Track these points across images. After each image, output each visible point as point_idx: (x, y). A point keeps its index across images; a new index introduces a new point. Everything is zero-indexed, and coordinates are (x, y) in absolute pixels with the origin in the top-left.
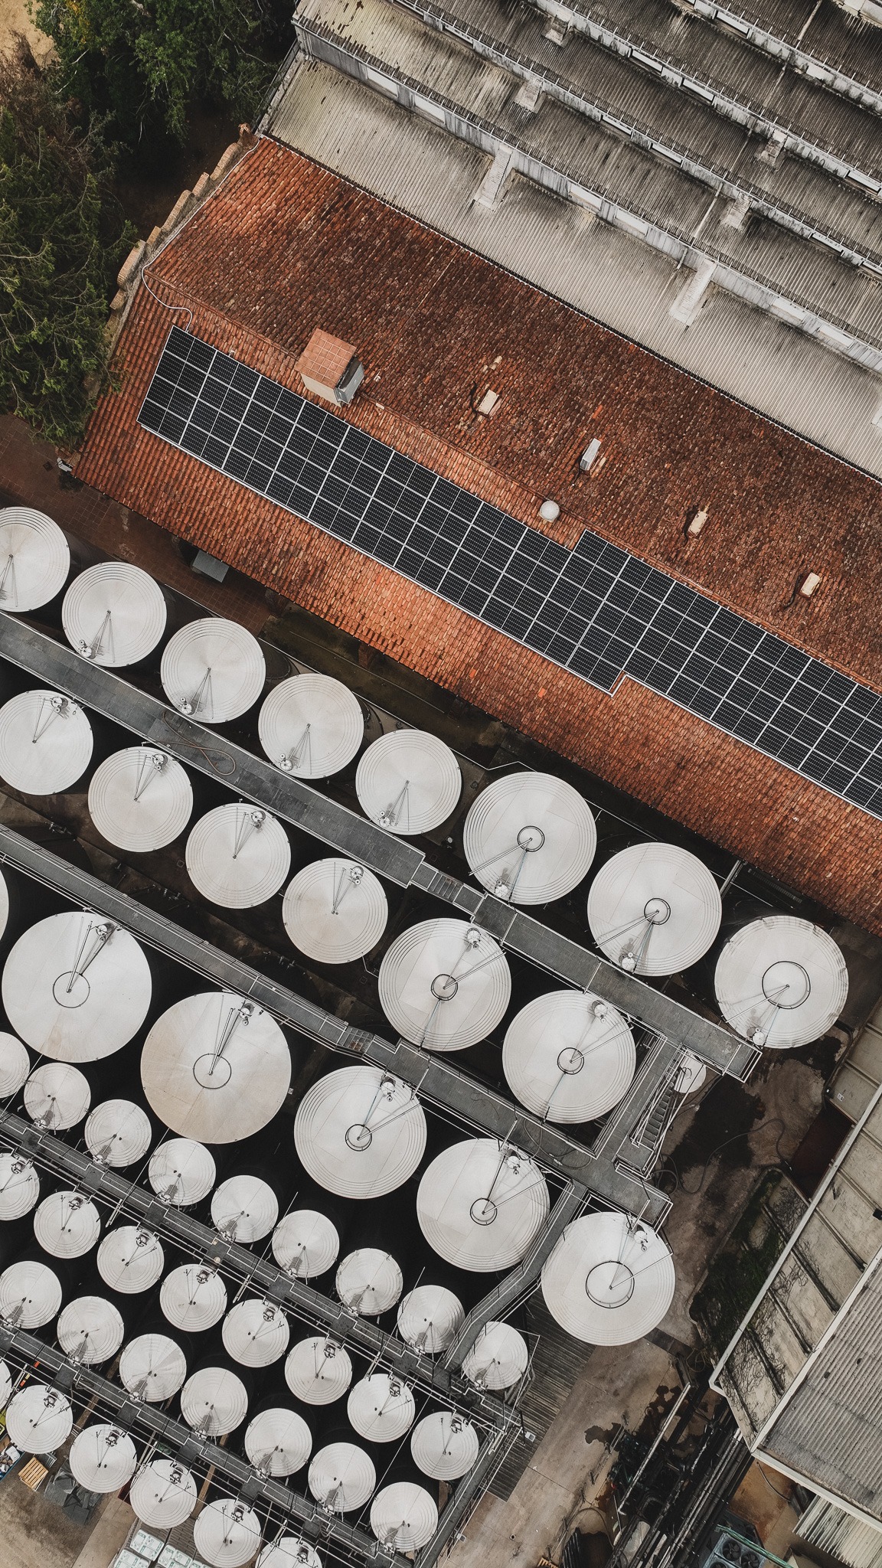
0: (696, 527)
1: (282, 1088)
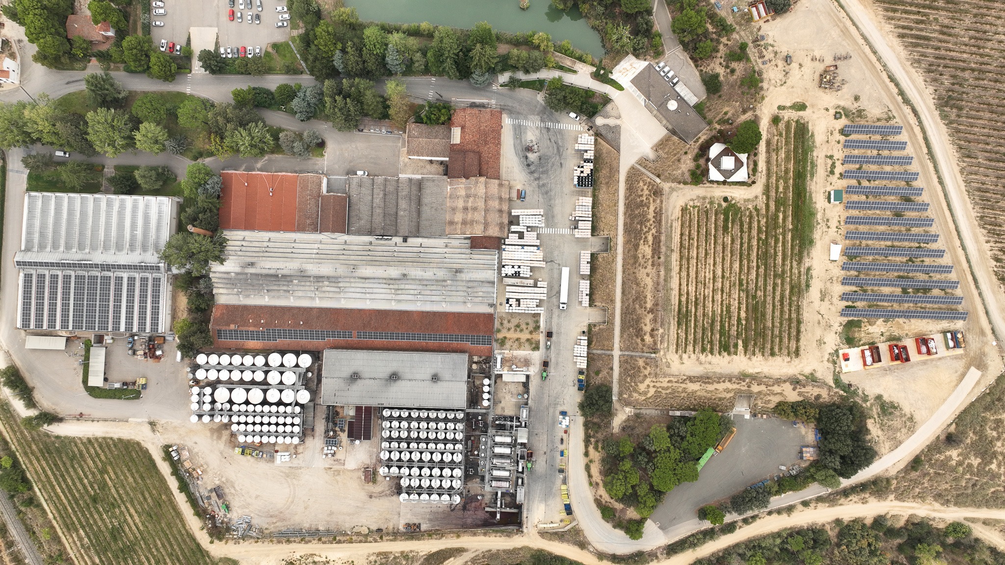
0: (276, 322)
1: (264, 395)
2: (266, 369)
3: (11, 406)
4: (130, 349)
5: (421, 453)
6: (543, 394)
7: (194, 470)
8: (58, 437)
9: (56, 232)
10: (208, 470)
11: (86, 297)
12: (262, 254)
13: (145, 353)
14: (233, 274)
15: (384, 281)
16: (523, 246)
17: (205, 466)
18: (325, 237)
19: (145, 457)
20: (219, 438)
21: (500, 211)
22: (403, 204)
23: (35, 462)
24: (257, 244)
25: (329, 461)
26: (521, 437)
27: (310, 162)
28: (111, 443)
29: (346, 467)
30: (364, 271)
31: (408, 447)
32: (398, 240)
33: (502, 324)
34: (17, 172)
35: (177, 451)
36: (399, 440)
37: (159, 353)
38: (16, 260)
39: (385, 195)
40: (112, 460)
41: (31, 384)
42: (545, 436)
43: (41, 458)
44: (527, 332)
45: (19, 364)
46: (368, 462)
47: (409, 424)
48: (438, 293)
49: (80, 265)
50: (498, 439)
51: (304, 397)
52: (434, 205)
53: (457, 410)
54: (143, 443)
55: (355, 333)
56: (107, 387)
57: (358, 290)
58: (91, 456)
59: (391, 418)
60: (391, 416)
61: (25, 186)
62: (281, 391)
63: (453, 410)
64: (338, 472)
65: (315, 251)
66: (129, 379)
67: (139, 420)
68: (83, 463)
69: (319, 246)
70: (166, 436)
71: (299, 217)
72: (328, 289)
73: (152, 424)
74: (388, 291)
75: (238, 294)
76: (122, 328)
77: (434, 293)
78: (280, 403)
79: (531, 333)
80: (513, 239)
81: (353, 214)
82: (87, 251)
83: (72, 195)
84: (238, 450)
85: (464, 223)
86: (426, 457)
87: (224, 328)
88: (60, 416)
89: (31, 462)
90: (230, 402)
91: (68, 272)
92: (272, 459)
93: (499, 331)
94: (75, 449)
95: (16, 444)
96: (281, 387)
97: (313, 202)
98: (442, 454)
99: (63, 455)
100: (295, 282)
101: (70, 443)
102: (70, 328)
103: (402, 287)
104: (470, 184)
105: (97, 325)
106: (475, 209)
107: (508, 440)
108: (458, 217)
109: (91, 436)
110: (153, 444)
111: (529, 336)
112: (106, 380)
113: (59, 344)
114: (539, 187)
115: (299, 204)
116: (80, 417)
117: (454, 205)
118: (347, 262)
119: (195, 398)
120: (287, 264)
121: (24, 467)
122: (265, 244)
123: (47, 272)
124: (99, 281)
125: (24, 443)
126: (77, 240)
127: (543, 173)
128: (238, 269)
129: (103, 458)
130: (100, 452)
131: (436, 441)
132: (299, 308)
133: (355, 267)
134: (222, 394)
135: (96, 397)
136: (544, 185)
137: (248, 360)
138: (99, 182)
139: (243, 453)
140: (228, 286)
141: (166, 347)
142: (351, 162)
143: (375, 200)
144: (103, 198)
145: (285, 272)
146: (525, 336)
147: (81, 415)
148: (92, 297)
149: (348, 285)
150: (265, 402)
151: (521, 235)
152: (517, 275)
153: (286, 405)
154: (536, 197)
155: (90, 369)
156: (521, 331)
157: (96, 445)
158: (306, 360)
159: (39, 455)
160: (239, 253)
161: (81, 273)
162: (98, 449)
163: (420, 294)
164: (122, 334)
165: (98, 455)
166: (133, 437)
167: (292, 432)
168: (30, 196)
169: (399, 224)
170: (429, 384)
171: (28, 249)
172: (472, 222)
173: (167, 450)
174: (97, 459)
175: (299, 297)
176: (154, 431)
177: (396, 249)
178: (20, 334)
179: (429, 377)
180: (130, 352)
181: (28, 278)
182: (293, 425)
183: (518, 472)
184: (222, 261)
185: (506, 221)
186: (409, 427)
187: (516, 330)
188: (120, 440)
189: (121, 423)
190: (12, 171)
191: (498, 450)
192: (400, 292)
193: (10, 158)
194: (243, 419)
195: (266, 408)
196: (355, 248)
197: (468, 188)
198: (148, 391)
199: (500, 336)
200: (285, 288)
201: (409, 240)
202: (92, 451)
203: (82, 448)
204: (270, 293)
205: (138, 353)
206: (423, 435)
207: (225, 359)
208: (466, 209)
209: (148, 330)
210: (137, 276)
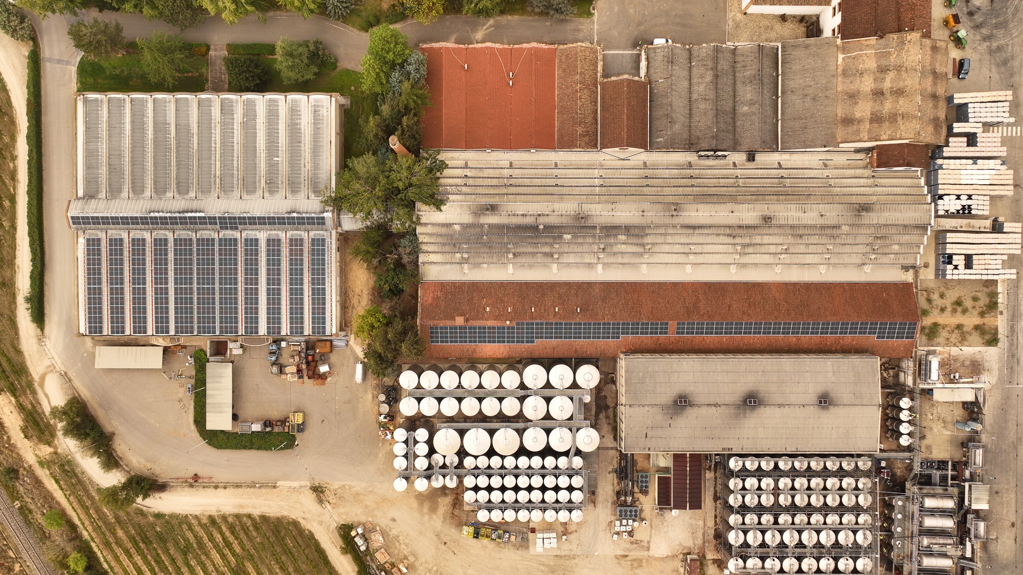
0: (533, 310)
1: (519, 439)
2: (522, 393)
3: (77, 465)
4: (274, 364)
5: (800, 532)
6: (1006, 421)
7: (393, 565)
8: (159, 516)
9: (137, 162)
10: (417, 564)
11: (195, 276)
12: (505, 191)
13: (299, 371)
14: (457, 227)
15: (728, 231)
16: (975, 159)
17: (412, 559)
18: (610, 156)
19: (308, 546)
20: (433, 509)
21: (934, 97)
22: (747, 93)
23: (123, 558)
24: (491, 173)
25: (621, 545)
26: (978, 499)
27: (569, 27)
28: (249, 523)
29: (651, 553)
30: (693, 214)
31: (776, 522)
32: (739, 157)
33: (929, 301)
34: (59, 61)
35: (363, 536)
36: (760, 509)
37: (324, 369)
38: (69, 215)
39: (716, 76)
40: (253, 551)
41: (108, 427)
42: (1013, 496)
43: (133, 551)
44: (976, 312)
45: (85, 393)
46: (689, 543)
47: (776, 482)
48: (820, 249)
49: (183, 221)
50: (929, 503)
51: (589, 439)
52: (810, 91)
53: (859, 456)
54: (303, 523)
55: (673, 325)
56: (238, 430)
57: (678, 248)
58: (216, 546)
59: (744, 473)
60: (744, 468)
61: (74, 86)
62: (548, 431)
63: (852, 456)
64: (638, 563)
65: (597, 182)
66: (275, 414)
67: (295, 484)
68: (203, 558)
69: (602, 172)
70: (342, 510)
71: (562, 123)
72: (623, 248)
73: (318, 490)
74: (730, 249)
75: (463, 261)
76: (263, 329)
77: (812, 249)
78: (547, 451)
79: (982, 314)
80: (957, 146)
81: (659, 113)
82: (192, 194)
83: (160, 96)
84: (468, 531)
85: (876, 119)
86: (808, 538)
87: (442, 323)
88: (161, 480)
89: (117, 558)
90: (462, 453)
91: (161, 234)
92: (524, 543)
93: (925, 313)
94: (190, 535)
95: (90, 528)
96: (548, 423)
97: (585, 94)
98: (836, 532)
99: (170, 545)
100: (567, 237)
101: (180, 524)
102: (172, 332)
103: (758, 239)
104: (887, 46)
105: (217, 325)
106: (899, 92)
107: (949, 504)
108: (863, 109)
109: (214, 513)
110: (321, 523)
111: (977, 321)
112: (235, 417)
113: (152, 358)
114: (991, 52)
115: (561, 100)
116: (195, 481)
117: (853, 88)
118: (660, 199)
119: (400, 449)
120: (556, 206)
121: (105, 566)
122: (506, 172)
123: (125, 235)
124: (217, 248)
125: (104, 528)
126: (173, 175)
127: (997, 26)
128: (467, 219)
129: (238, 549)
130: (231, 539)
131: (825, 509)
132: (568, 285)
133: (677, 208)
134: (446, 440)
135: (219, 446)
136: (999, 49)
137: (490, 379)
138: (201, 75)
139: (477, 535)
140: (447, 248)
141: (333, 358)
142: (640, 24)
143: (695, 88)
144: (215, 100)
145: (553, 220)
146: (971, 320)
147: (196, 477)
148: (206, 277)
149: (660, 239)
150: (522, 451)
151: (971, 139)
152: (965, 212)
153: (557, 455)
154: (985, 71)
155: (208, 401)
156: (965, 311)
157: (224, 528)
158: (589, 376)
159: (129, 545)
160: (465, 189)
161: (183, 234)
162: (228, 534)
163: (786, 251)
164: (261, 340)
165: (228, 545)
166: (285, 513)
167: (570, 501)
168: (86, 101)
169: (738, 130)
170: (812, 410)
171: (90, 196)
172: (893, 118)
173: (345, 532)
174: (227, 551)
175: (568, 265)
176: (321, 501)
177: (738, 172)
178: (84, 343)
179: (812, 398)
180: (275, 369)
181: (93, 246)
182: (570, 489)
183: (963, 557)
184: (437, 202)
185: (942, 114)
186: (776, 487)
187: (954, 311)
188: (264, 518)
189: (263, 490)
190: (50, 60)
191: (930, 522)
192: (751, 250)
193: (45, 38)
194: (483, 481)
195: (523, 461)
196: (667, 173)
197: (880, 56)
198: (306, 434)
199: (927, 321)
200: (547, 249)
201: (759, 157)
202: (218, 538)
203: (201, 533)
204: (519, 260)
205: (288, 369)
206: (801, 501)
207: (449, 379)
208: (878, 94)
209: (307, 330)
210: (284, 235)
